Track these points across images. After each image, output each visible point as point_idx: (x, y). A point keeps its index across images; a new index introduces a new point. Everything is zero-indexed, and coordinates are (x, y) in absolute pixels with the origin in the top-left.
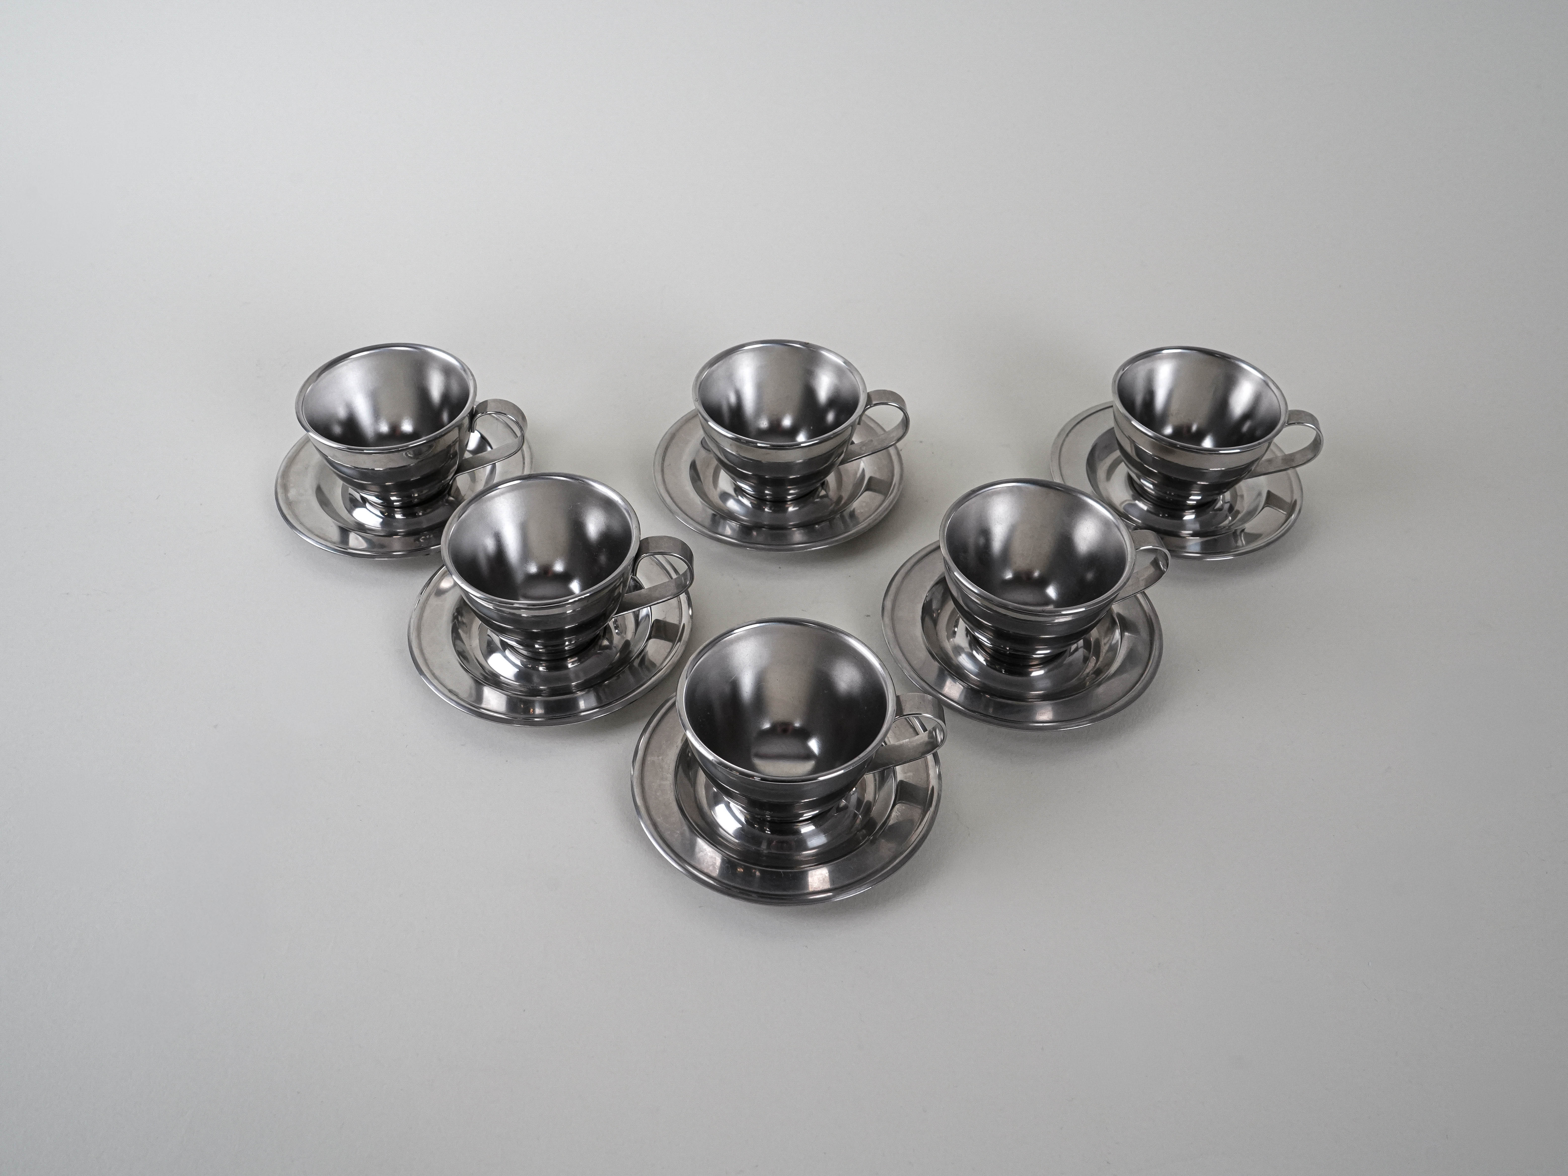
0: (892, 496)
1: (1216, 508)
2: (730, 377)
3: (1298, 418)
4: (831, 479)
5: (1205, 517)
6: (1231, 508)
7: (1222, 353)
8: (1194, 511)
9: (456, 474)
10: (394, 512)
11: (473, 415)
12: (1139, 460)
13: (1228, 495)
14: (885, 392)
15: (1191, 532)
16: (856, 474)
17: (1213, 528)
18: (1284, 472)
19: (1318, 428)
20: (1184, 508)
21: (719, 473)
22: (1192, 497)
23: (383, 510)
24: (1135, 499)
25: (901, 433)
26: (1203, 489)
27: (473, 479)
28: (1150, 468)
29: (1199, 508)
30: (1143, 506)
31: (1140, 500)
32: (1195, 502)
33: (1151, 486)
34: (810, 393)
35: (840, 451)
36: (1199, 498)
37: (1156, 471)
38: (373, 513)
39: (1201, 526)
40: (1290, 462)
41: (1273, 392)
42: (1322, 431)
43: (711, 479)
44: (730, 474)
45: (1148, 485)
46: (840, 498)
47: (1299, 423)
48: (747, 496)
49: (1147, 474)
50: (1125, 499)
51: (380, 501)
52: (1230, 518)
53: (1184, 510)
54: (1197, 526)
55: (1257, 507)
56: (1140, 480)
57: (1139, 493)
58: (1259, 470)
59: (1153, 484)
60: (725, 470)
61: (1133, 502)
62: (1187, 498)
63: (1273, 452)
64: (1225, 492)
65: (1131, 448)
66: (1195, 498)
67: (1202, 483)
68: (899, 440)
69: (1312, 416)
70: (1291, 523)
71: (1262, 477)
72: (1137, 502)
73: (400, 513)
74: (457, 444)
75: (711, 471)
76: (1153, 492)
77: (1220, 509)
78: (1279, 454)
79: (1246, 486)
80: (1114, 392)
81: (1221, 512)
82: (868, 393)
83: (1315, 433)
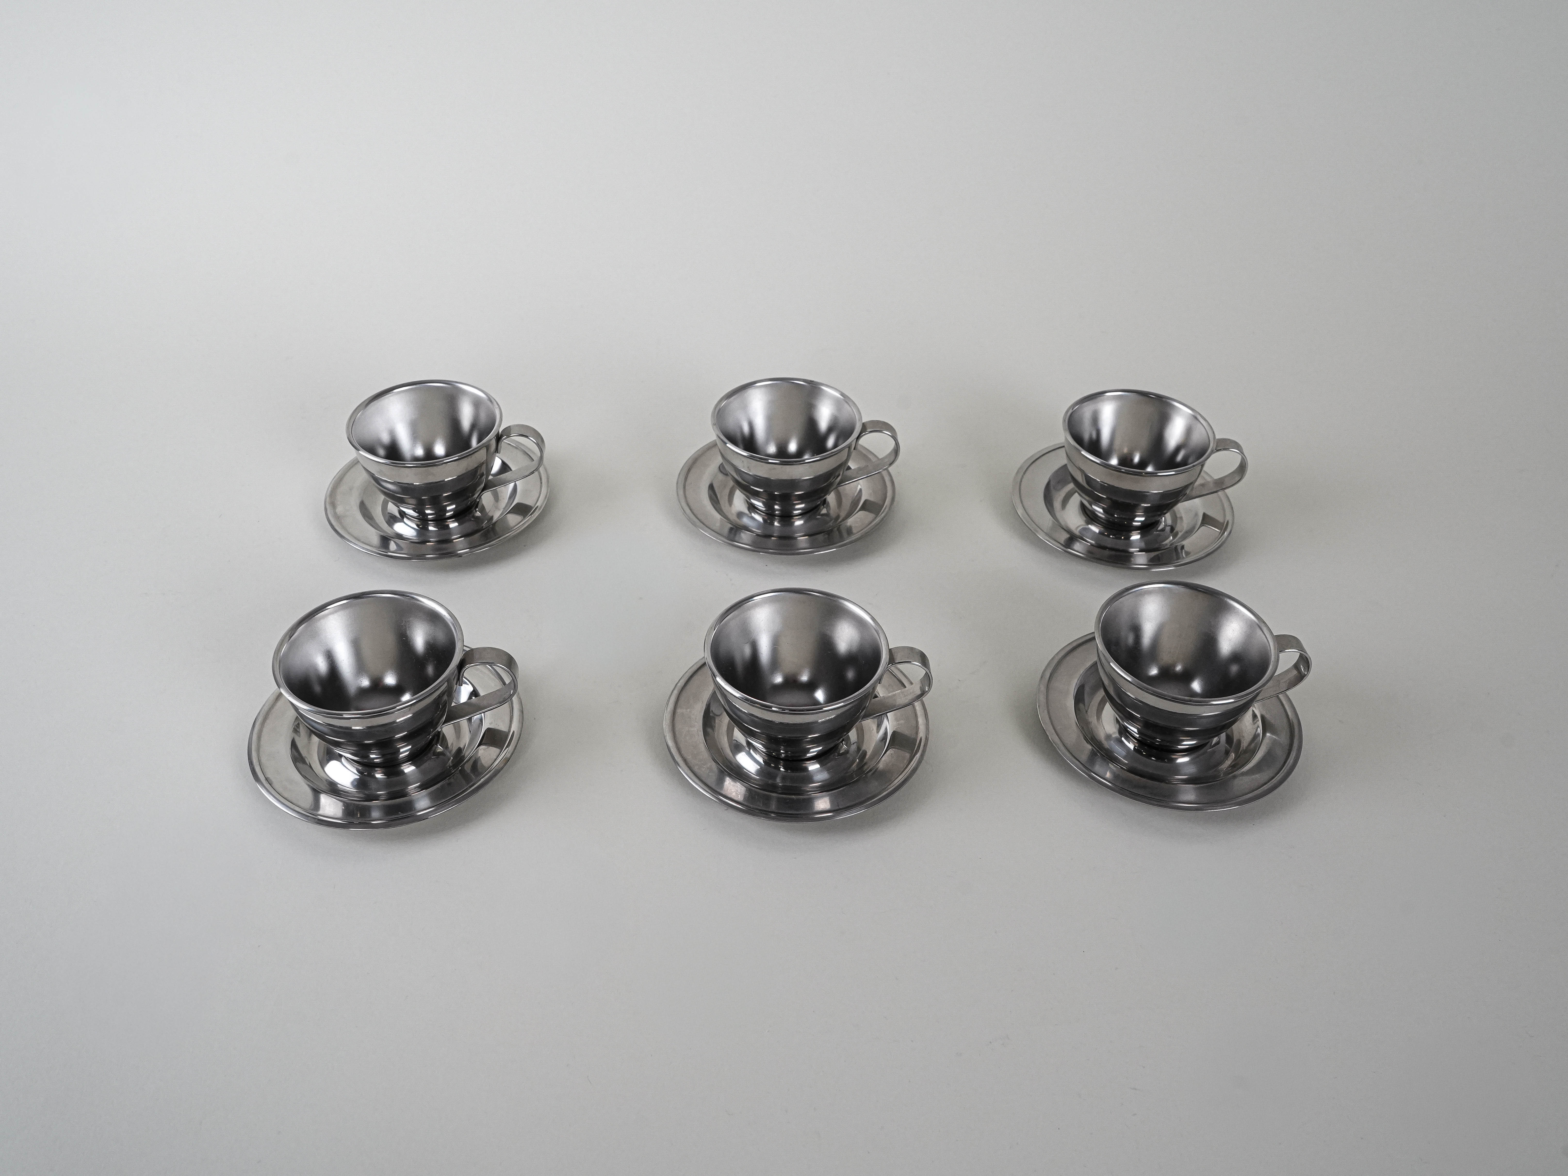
0: (883, 515)
1: (1159, 529)
2: (745, 407)
3: (1224, 445)
4: (831, 498)
5: (1149, 537)
6: (1172, 529)
7: (1157, 394)
8: (1139, 531)
9: (483, 491)
10: (428, 525)
11: (499, 438)
12: (1090, 489)
13: (1168, 516)
14: (878, 422)
15: (1138, 549)
16: (854, 494)
17: (1156, 546)
18: (1215, 494)
19: (1242, 453)
20: (1130, 529)
21: (735, 492)
22: (1137, 519)
23: (419, 523)
24: (1088, 523)
25: (892, 458)
26: (1147, 511)
27: (496, 498)
28: (1099, 494)
29: (1145, 529)
30: (1095, 529)
31: (1092, 524)
32: (1140, 524)
33: (1101, 511)
34: (811, 423)
35: (837, 474)
36: (1143, 519)
37: (1105, 497)
38: (409, 526)
39: (1146, 544)
40: (1221, 485)
41: (1203, 425)
42: (1245, 454)
43: (727, 498)
44: (745, 492)
45: (1099, 510)
46: (838, 517)
47: (1225, 449)
48: (759, 512)
49: (1097, 500)
50: (1080, 524)
51: (415, 514)
52: (1171, 538)
53: (1131, 531)
54: (1143, 545)
55: (1194, 527)
56: (1091, 506)
57: (1091, 517)
58: (1194, 493)
59: (1103, 509)
60: (741, 490)
61: (1087, 527)
62: (1133, 520)
63: (1204, 478)
64: (1165, 513)
65: (1082, 479)
66: (1139, 520)
67: (1145, 505)
68: (891, 464)
69: (1236, 443)
70: (1223, 540)
71: (1197, 500)
72: (1090, 526)
73: (433, 525)
74: (485, 464)
75: (727, 491)
76: (1103, 516)
77: (1163, 530)
78: (1209, 479)
79: (1182, 507)
80: (1065, 430)
81: (1164, 532)
82: (863, 424)
83: (1240, 457)
